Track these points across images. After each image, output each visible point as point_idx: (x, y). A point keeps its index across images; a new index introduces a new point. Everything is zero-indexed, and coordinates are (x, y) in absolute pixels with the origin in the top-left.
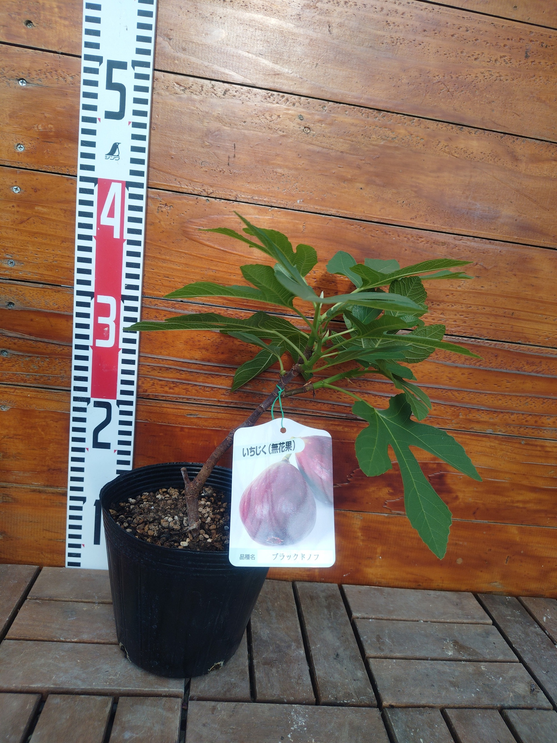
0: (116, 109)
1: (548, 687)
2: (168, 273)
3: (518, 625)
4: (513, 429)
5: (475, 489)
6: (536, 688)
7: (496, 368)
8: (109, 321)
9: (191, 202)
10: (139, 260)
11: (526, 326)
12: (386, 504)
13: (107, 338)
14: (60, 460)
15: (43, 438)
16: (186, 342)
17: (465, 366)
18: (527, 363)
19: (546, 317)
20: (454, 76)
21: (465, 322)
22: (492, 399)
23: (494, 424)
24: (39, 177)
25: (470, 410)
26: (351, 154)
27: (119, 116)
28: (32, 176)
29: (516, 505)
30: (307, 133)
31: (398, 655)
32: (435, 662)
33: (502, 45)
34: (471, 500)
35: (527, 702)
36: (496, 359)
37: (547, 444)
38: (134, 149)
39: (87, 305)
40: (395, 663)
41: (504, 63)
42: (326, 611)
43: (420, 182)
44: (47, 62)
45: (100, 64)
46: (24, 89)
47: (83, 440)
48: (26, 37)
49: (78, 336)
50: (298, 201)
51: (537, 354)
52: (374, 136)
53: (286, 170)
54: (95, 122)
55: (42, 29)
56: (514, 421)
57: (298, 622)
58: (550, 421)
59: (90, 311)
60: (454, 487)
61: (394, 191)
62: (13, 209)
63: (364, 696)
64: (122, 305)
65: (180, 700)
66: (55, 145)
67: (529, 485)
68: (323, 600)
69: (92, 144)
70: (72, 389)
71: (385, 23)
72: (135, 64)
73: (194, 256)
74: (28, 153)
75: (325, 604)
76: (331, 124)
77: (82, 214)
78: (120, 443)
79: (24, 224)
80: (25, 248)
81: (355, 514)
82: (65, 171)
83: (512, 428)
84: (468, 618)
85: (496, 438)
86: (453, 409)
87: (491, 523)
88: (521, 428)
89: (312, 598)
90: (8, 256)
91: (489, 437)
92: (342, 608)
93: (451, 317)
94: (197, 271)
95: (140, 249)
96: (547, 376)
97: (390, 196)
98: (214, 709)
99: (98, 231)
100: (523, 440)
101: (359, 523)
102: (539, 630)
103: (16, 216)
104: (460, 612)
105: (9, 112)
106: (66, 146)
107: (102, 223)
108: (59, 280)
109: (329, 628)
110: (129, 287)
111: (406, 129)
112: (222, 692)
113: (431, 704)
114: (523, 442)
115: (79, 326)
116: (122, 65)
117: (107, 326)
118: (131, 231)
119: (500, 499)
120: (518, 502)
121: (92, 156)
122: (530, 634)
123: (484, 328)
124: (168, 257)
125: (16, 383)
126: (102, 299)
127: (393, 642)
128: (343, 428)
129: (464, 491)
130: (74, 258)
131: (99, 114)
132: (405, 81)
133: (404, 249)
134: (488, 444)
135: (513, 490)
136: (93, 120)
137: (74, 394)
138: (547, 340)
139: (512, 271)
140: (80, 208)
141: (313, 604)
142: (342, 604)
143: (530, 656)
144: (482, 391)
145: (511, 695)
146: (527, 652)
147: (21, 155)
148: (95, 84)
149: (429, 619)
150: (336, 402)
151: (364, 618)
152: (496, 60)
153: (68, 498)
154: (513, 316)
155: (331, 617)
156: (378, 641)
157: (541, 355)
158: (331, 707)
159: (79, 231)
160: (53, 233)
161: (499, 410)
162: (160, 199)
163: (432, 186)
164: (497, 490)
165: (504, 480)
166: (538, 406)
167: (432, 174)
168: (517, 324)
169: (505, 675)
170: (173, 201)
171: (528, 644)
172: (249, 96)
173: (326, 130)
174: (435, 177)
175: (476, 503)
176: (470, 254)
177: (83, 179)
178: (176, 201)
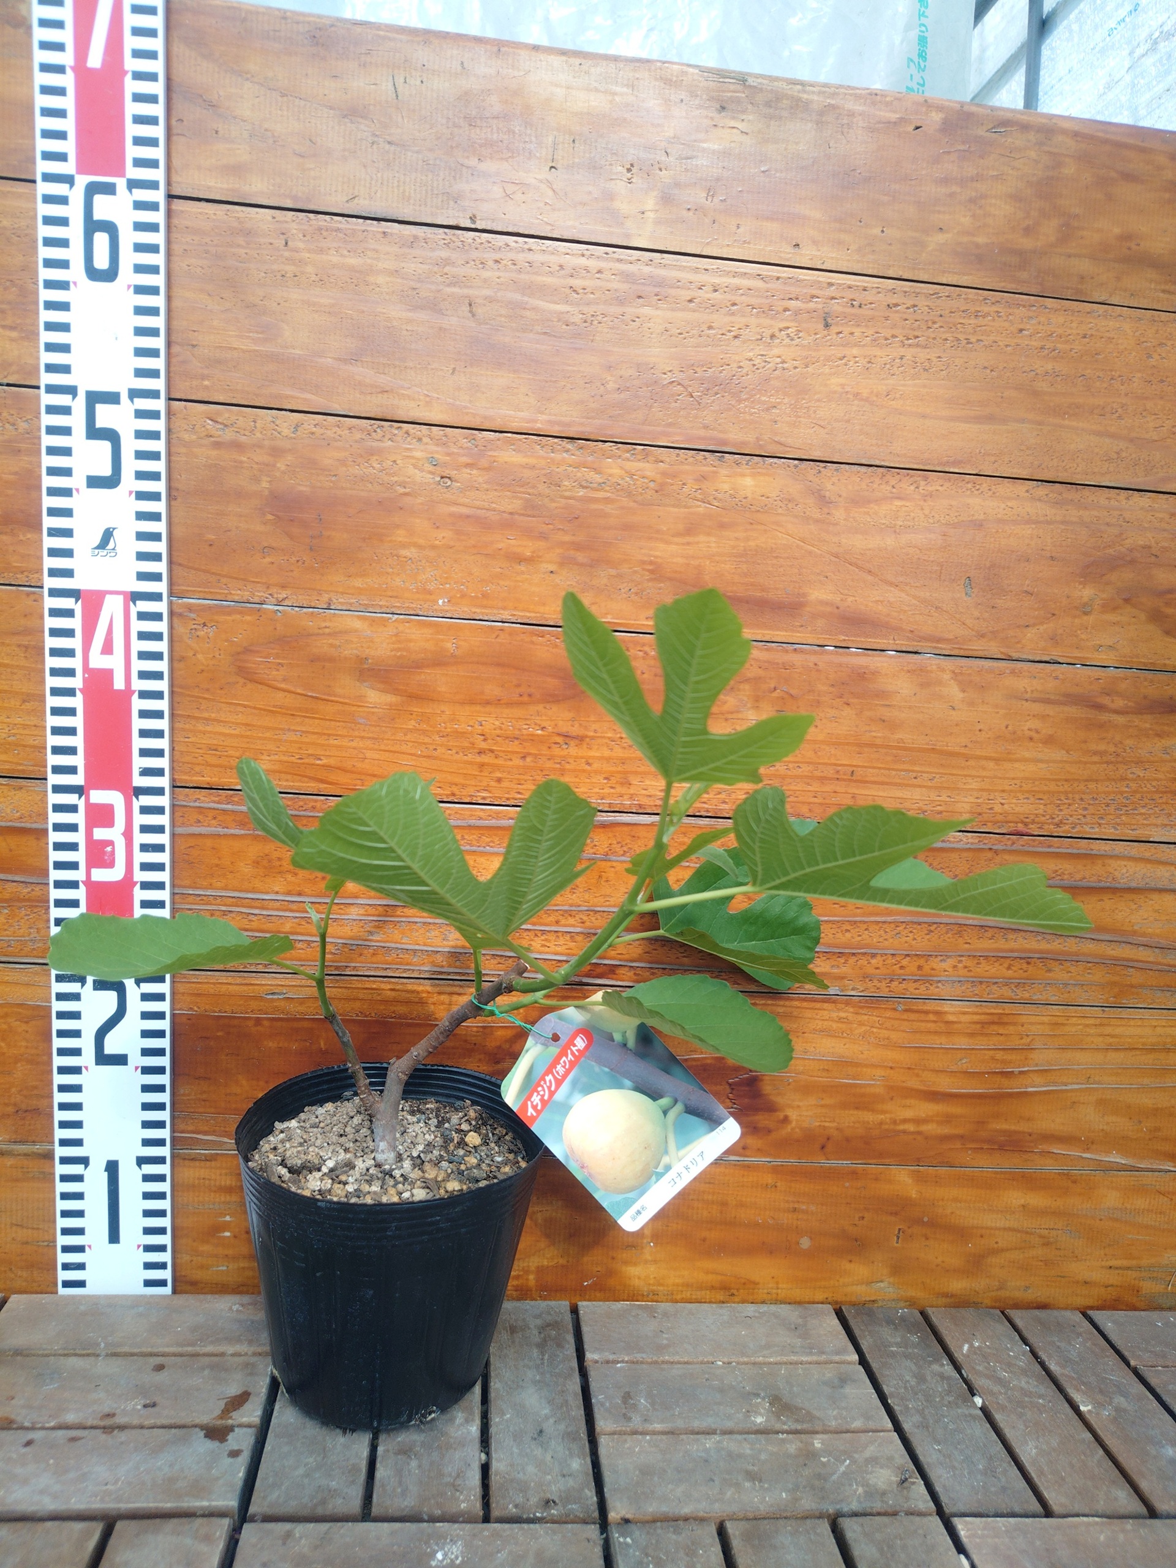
0: (106, 471)
1: (936, 1472)
2: (215, 742)
3: (908, 1363)
4: (878, 985)
5: (819, 1101)
6: (911, 1477)
8: (113, 834)
9: (248, 618)
10: (163, 724)
11: (881, 794)
13: (111, 864)
14: (35, 1092)
16: (256, 863)
19: (914, 775)
20: (698, 369)
22: (833, 931)
23: (845, 978)
26: (529, 516)
27: (112, 481)
29: (901, 1127)
30: (447, 487)
31: (658, 1426)
32: (728, 1436)
33: (780, 309)
34: (813, 1123)
35: (887, 1503)
37: (944, 1009)
38: (142, 536)
39: (73, 809)
40: (649, 1442)
41: (787, 341)
42: (535, 1352)
43: (658, 553)
45: (74, 398)
47: (77, 1052)
49: (59, 865)
50: (440, 602)
52: (566, 483)
53: (413, 550)
54: (71, 496)
56: (877, 968)
58: (947, 964)
59: (79, 818)
60: (779, 1100)
61: (613, 572)
63: (575, 1503)
64: (136, 804)
65: (226, 1522)
67: (922, 1088)
68: (535, 1332)
69: (68, 533)
71: (568, 291)
72: (134, 394)
73: (261, 709)
75: (537, 1339)
76: (488, 469)
77: (55, 652)
78: (146, 1052)
82: (22, 579)
83: (876, 983)
84: (811, 1354)
85: (847, 1003)
87: (858, 1166)
88: (892, 980)
89: (514, 1330)
91: (834, 1002)
92: (568, 1346)
94: (268, 735)
95: (163, 705)
97: (605, 581)
98: (289, 1535)
99: (85, 680)
100: (899, 1003)
102: (948, 1369)
104: (798, 1342)
106: (21, 537)
107: (92, 665)
108: (21, 768)
109: (535, 1383)
110: (146, 772)
111: (622, 468)
112: (310, 1505)
113: (701, 1514)
114: (899, 1007)
115: (59, 846)
116: (112, 398)
117: (111, 843)
118: (144, 675)
119: (869, 1117)
120: (905, 1121)
121: (68, 553)
122: (929, 1378)
123: (803, 803)
124: (213, 715)
126: (98, 796)
127: (653, 1404)
129: (799, 1107)
130: (45, 727)
131: (77, 481)
132: (611, 386)
134: (834, 1015)
135: (892, 1099)
136: (67, 492)
139: (840, 697)
140: (51, 642)
141: (513, 1342)
142: (570, 1338)
143: (917, 1418)
145: (860, 1490)
146: (913, 1411)
148: (66, 431)
149: (734, 1359)
150: (540, 953)
151: (608, 1362)
152: (773, 336)
153: (57, 1160)
154: (854, 778)
155: (543, 1364)
156: (625, 1403)
158: (507, 1526)
159: (52, 682)
160: (6, 688)
161: (847, 951)
162: (192, 615)
163: (680, 560)
164: (861, 1101)
165: (873, 1081)
166: (919, 939)
167: (676, 540)
168: (863, 792)
169: (856, 1456)
170: (216, 617)
171: (920, 1396)
172: (339, 432)
173: (480, 480)
174: (683, 544)
175: (825, 1128)
176: (761, 672)
177: (54, 593)
178: (222, 618)
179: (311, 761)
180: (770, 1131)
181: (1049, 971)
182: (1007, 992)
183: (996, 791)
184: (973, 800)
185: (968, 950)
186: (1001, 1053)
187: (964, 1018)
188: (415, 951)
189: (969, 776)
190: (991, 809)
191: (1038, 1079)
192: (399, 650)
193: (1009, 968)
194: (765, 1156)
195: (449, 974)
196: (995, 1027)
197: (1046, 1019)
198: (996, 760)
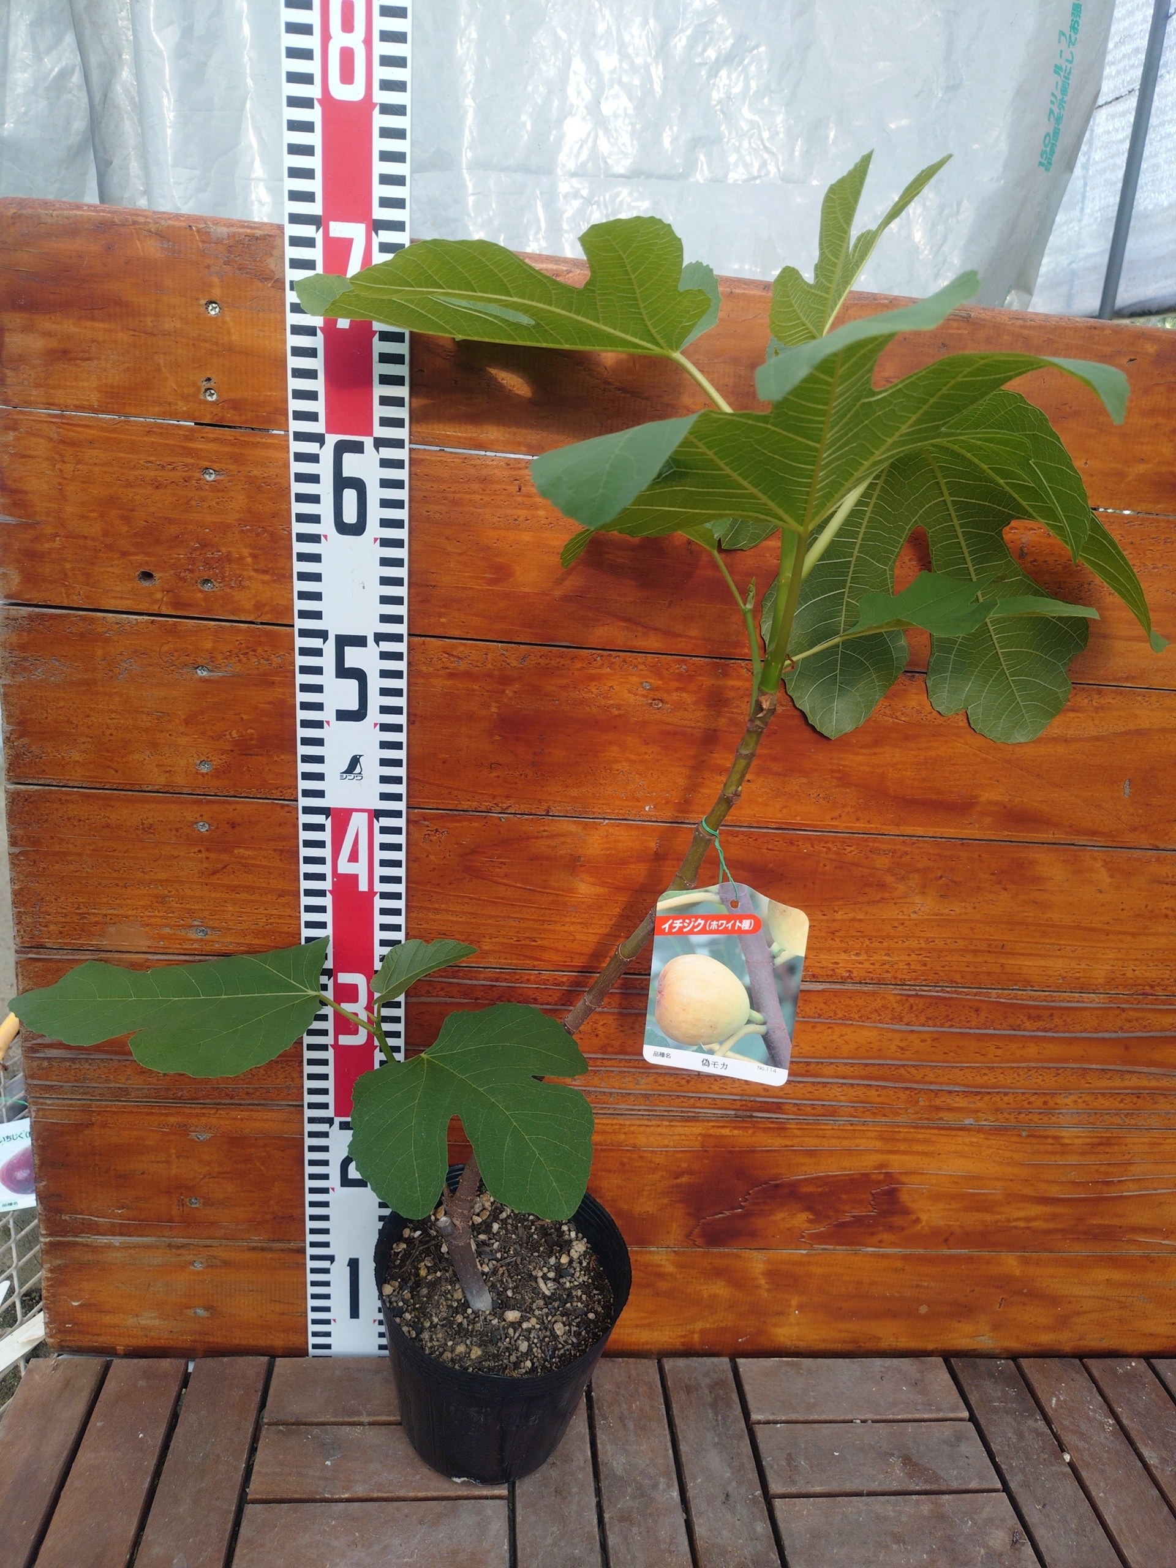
0: (354, 706)
1: (1040, 1533)
2: (444, 928)
3: (1009, 1418)
4: (1007, 1116)
5: (948, 1207)
6: (1020, 1538)
7: (978, 1028)
8: (357, 1009)
9: (476, 824)
10: (400, 918)
11: (1026, 963)
12: (803, 1237)
13: (355, 1032)
14: (291, 1203)
15: (263, 1175)
17: (927, 1029)
18: (1029, 1018)
19: (1059, 947)
21: (925, 965)
22: (973, 1075)
23: (976, 1111)
24: (238, 807)
25: (936, 1093)
27: (358, 715)
28: (227, 806)
29: (1014, 1224)
30: (658, 709)
31: (818, 1489)
32: (873, 1498)
34: (941, 1223)
35: (1004, 1564)
36: (978, 1015)
37: (1063, 1134)
38: (384, 762)
40: (814, 1504)
42: (710, 1413)
43: (847, 763)
44: (239, 638)
45: (325, 641)
46: (203, 680)
47: (326, 1177)
48: (203, 604)
49: (312, 1032)
50: (647, 808)
51: (1044, 1003)
53: (625, 764)
54: (322, 727)
55: (228, 590)
56: (1009, 1104)
57: (668, 1438)
58: (1069, 1100)
60: (914, 1206)
61: (804, 780)
62: (200, 855)
66: (260, 758)
67: (1036, 1195)
68: (707, 1391)
69: (320, 760)
70: (306, 1106)
72: (379, 637)
73: (485, 900)
74: (217, 774)
75: (709, 1400)
76: (697, 692)
77: (308, 860)
79: (217, 876)
80: (222, 908)
81: (755, 1253)
82: (276, 795)
83: (1006, 1115)
84: (931, 1410)
85: (980, 1131)
86: (908, 1092)
87: (975, 1253)
88: (1020, 1113)
89: (689, 1390)
90: (196, 923)
91: (969, 1130)
92: (735, 1406)
93: (902, 958)
94: (490, 921)
95: (401, 902)
96: (1062, 1035)
97: (797, 787)
99: (334, 883)
100: (1024, 1131)
101: (762, 1266)
102: (1041, 1425)
103: (206, 865)
104: (919, 1398)
105: (183, 717)
106: (276, 758)
107: (341, 870)
109: (715, 1445)
114: (1024, 1134)
116: (360, 641)
118: (384, 879)
119: (988, 1217)
120: (1017, 1219)
121: (320, 777)
122: (1026, 1435)
123: (956, 971)
124: (443, 906)
125: (219, 1101)
127: (811, 1467)
128: (730, 1131)
129: (929, 1210)
130: (300, 919)
131: (328, 715)
133: (822, 865)
134: (967, 1140)
135: (1008, 1203)
136: (319, 724)
137: (309, 1113)
138: (1061, 981)
139: (999, 884)
140: (305, 851)
141: (691, 1402)
142: (735, 1397)
143: (1020, 1477)
144: (955, 1065)
145: (982, 1551)
146: (1017, 1470)
147: (206, 777)
148: (318, 671)
149: (870, 1416)
150: (719, 1094)
151: (768, 1422)
153: (308, 1258)
154: (1004, 951)
155: (718, 1425)
156: (789, 1465)
157: (1053, 1004)
159: (305, 885)
160: (263, 885)
161: (983, 1090)
162: (427, 823)
163: (866, 769)
164: (982, 1205)
165: (994, 1191)
166: (1047, 1081)
167: (864, 751)
168: (1010, 962)
169: (976, 1517)
170: (448, 824)
171: (1021, 1454)
172: (562, 661)
173: (689, 701)
174: (869, 755)
175: (949, 1226)
176: (931, 864)
177: (307, 810)
178: (451, 825)
179: (528, 942)
180: (903, 1229)
181: (1156, 1103)
182: (1117, 1120)
183: (1130, 960)
184: (1108, 967)
185: (1089, 1089)
186: (1106, 1166)
187: (1077, 1141)
188: (611, 1094)
189: (1107, 948)
190: (1124, 974)
191: (1132, 1186)
192: (607, 849)
193: (1121, 1102)
194: (897, 1247)
195: (639, 1110)
196: (1102, 1147)
197: (1146, 1140)
198: (1133, 935)
